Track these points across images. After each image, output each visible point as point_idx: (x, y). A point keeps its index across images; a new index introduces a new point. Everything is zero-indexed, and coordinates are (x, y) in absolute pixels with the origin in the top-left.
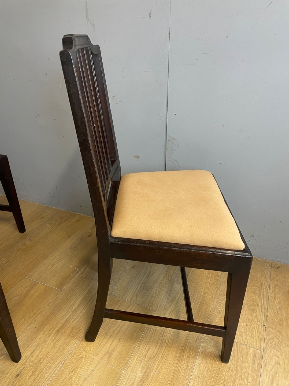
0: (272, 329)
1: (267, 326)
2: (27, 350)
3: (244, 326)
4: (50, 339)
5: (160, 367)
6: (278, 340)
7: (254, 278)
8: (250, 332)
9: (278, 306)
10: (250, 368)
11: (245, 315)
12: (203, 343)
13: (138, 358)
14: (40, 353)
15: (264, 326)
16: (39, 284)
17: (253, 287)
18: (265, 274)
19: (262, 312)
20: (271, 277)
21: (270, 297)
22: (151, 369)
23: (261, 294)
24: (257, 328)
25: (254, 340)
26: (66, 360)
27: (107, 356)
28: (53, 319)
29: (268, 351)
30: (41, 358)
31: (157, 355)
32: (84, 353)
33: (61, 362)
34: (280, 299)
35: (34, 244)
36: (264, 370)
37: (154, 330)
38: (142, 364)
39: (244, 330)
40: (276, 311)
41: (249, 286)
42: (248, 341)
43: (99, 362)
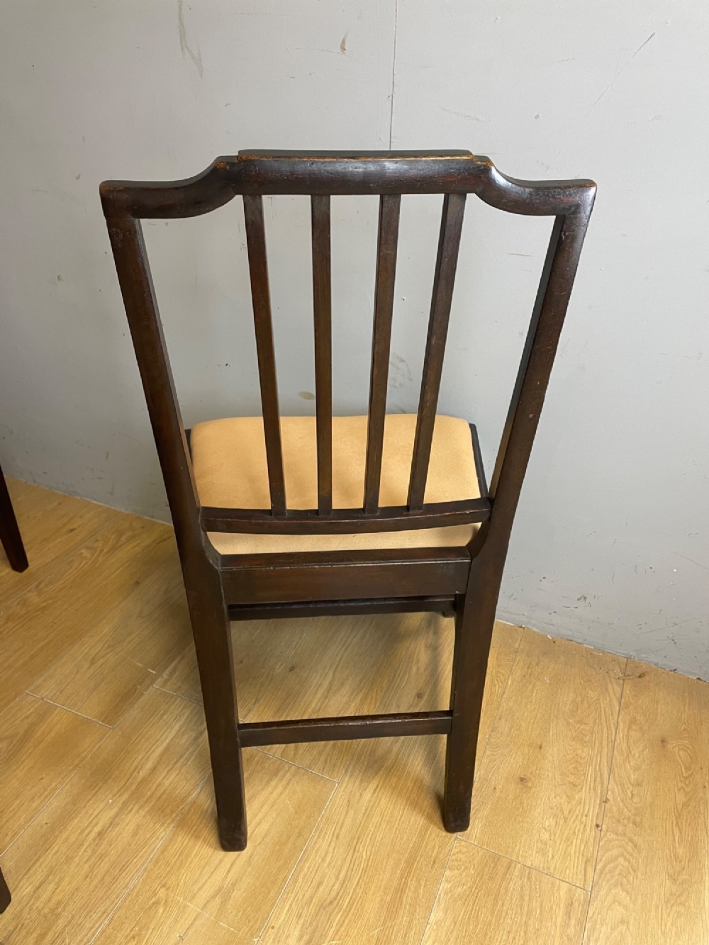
0: (617, 834)
1: (604, 827)
2: (24, 881)
3: (549, 826)
4: (80, 854)
5: (343, 929)
6: (627, 864)
7: (582, 701)
8: (563, 842)
9: (634, 775)
10: (558, 934)
11: (555, 798)
12: (451, 869)
13: (293, 907)
14: (56, 889)
15: (597, 826)
16: (59, 709)
17: (579, 725)
18: (609, 693)
19: (594, 789)
20: (623, 700)
21: (615, 752)
22: (321, 935)
23: (597, 743)
24: (582, 830)
25: (572, 862)
26: (119, 909)
27: (218, 900)
28: (91, 802)
29: (603, 892)
30: (59, 903)
31: (338, 897)
32: (162, 893)
33: (105, 916)
34: (639, 756)
35: (49, 602)
36: (589, 940)
37: (335, 834)
38: (301, 921)
39: (550, 836)
40: (629, 788)
41: (568, 723)
42: (556, 864)
43: (199, 914)
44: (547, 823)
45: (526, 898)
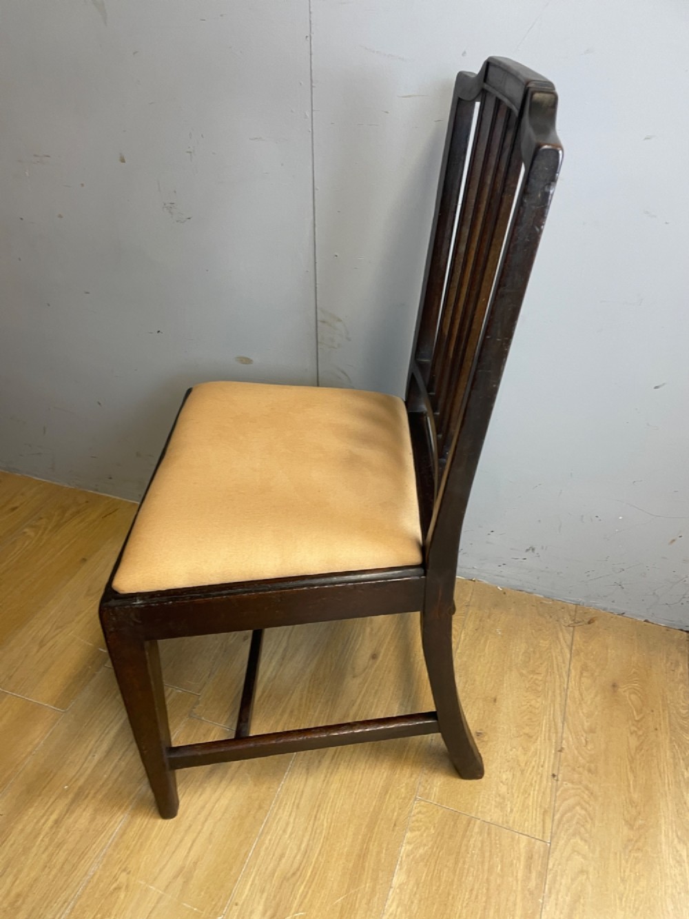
0: (573, 783)
1: (560, 777)
3: (506, 780)
4: (37, 843)
5: (306, 900)
6: (584, 812)
7: (534, 652)
8: (520, 795)
9: (587, 722)
10: (519, 888)
11: (511, 750)
12: (412, 830)
13: (256, 881)
14: (15, 881)
15: (554, 776)
17: (531, 676)
18: (560, 641)
19: (550, 739)
20: (574, 648)
21: (568, 701)
22: (286, 908)
23: (550, 692)
24: (538, 782)
25: (530, 814)
26: (80, 897)
27: (180, 880)
29: (562, 842)
30: (18, 895)
31: (301, 868)
32: (123, 878)
33: (66, 904)
34: (592, 703)
36: (550, 892)
37: (296, 804)
38: (265, 895)
39: (508, 789)
40: (582, 736)
41: (522, 675)
42: (515, 817)
43: (161, 898)
44: (504, 777)
45: (487, 854)
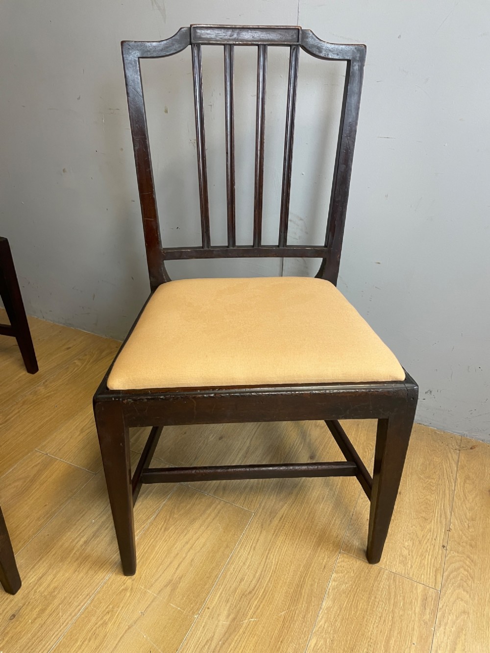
0: (458, 552)
1: (448, 547)
2: (31, 573)
3: (408, 546)
4: (71, 556)
5: (259, 611)
6: (467, 573)
7: (429, 464)
8: (418, 557)
9: (469, 513)
10: (417, 619)
11: (412, 527)
12: (337, 572)
13: (223, 595)
14: (54, 579)
15: (444, 547)
16: (58, 461)
17: (428, 480)
18: (449, 459)
19: (440, 522)
20: (459, 464)
21: (455, 498)
22: (243, 614)
23: (441, 492)
24: (431, 550)
25: (426, 571)
26: (98, 593)
27: (169, 589)
28: (79, 521)
29: (449, 591)
30: (55, 588)
31: (255, 589)
32: (129, 583)
33: (89, 596)
34: (473, 501)
35: (52, 393)
36: (440, 624)
37: (253, 547)
38: (229, 605)
39: (409, 553)
40: (465, 522)
41: (420, 478)
42: (414, 572)
43: (155, 598)
44: (406, 544)
45: (393, 594)
